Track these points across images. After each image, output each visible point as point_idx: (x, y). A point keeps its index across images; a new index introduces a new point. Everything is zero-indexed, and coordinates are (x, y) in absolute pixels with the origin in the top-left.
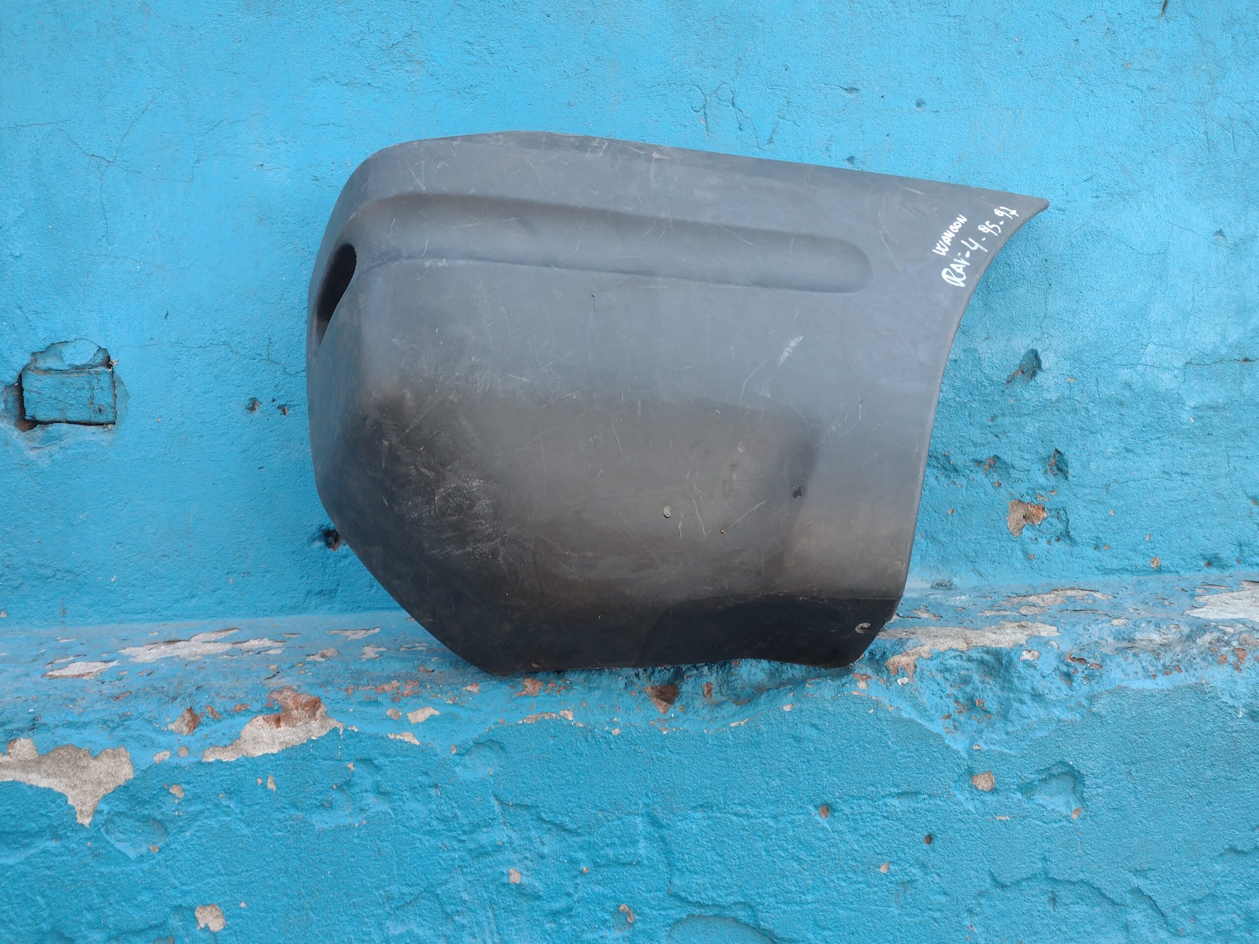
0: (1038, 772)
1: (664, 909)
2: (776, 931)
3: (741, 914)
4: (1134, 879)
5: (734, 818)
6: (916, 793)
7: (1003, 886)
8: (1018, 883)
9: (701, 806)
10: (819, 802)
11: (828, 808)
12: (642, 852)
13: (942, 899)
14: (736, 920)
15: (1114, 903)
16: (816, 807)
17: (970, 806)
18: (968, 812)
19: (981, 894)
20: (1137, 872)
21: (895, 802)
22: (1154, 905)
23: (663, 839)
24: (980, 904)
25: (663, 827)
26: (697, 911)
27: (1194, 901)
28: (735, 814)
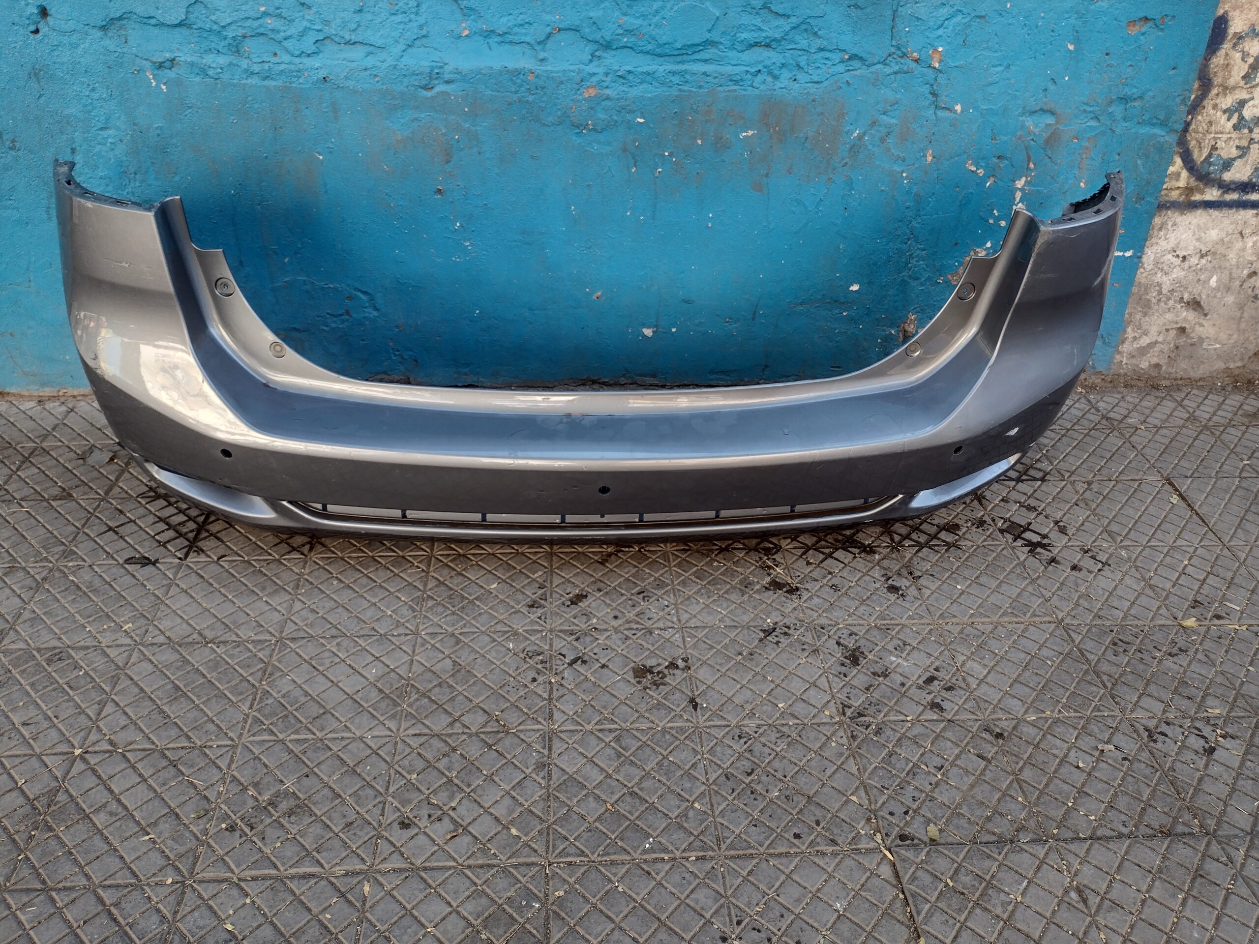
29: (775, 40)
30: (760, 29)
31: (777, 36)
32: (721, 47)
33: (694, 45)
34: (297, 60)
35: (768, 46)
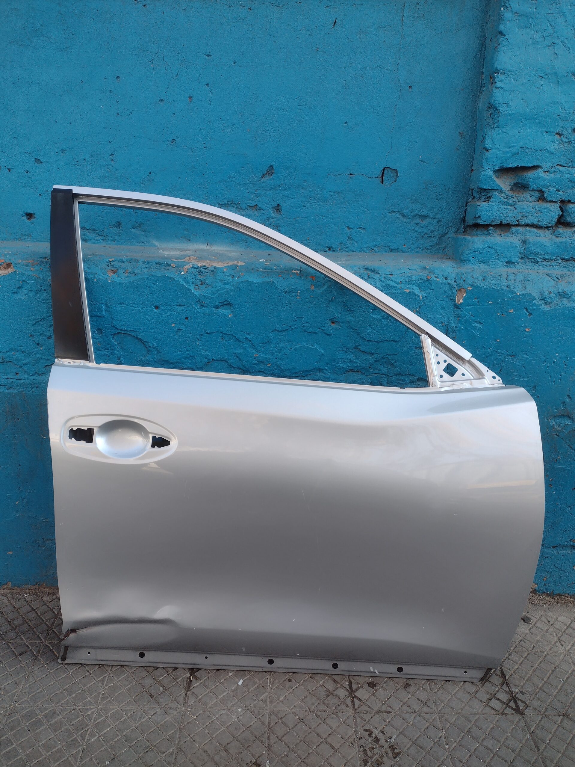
0: (220, 303)
1: (111, 330)
2: (142, 339)
3: (133, 333)
4: (246, 335)
5: (130, 307)
6: (183, 305)
7: (207, 333)
8: (212, 333)
9: (121, 303)
10: (155, 305)
11: (157, 307)
12: (104, 314)
13: (190, 335)
14: (131, 335)
15: (240, 342)
16: (154, 307)
17: (199, 310)
18: (199, 312)
19: (201, 335)
20: (247, 333)
21: (177, 307)
22: (252, 343)
23: (110, 311)
24: (201, 338)
25: (110, 308)
26: (120, 331)
27: (263, 343)
28: (131, 306)
29: (364, 368)
30: (353, 361)
31: (365, 366)
32: (326, 372)
33: (307, 371)
34: (33, 377)
35: (358, 371)
